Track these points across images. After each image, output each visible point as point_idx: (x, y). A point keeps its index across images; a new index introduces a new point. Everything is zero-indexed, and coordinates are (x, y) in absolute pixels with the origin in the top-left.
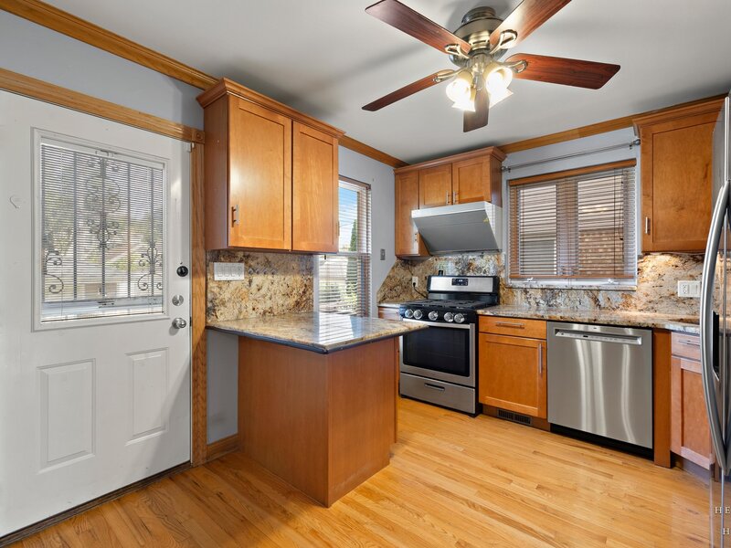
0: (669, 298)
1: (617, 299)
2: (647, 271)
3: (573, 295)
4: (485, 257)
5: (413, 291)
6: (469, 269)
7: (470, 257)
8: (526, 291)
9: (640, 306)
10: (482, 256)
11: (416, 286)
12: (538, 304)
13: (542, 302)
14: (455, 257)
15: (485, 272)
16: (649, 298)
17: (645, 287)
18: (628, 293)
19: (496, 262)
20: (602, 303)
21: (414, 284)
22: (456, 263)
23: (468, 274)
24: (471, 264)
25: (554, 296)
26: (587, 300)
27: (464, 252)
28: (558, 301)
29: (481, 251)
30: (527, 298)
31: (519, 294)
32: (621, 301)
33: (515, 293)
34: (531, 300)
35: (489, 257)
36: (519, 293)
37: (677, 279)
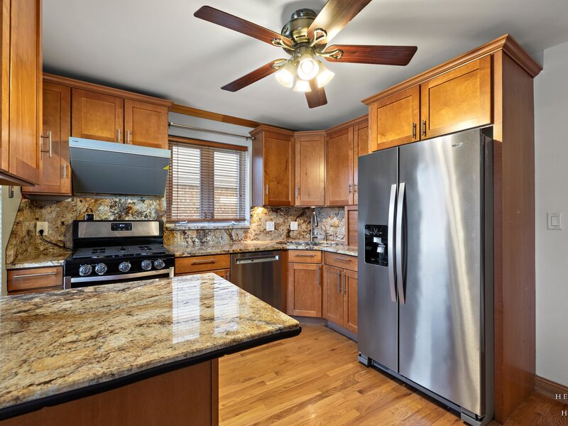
0: (263, 231)
1: (241, 233)
2: (255, 216)
3: (218, 234)
4: (146, 202)
5: (39, 241)
6: (127, 214)
7: (129, 201)
8: (184, 232)
9: (252, 237)
10: (143, 201)
11: (45, 233)
12: (193, 242)
13: (197, 240)
14: (108, 200)
15: (146, 216)
16: (256, 232)
17: (254, 226)
18: (246, 230)
19: (158, 207)
20: (234, 238)
21: (41, 232)
22: (111, 207)
23: (127, 219)
24: (131, 208)
25: (205, 235)
26: (226, 237)
27: (120, 195)
28: (208, 239)
29: (142, 195)
30: (186, 238)
31: (178, 236)
32: (243, 235)
33: (175, 235)
34: (189, 240)
35: (151, 202)
36: (179, 234)
37: (266, 221)
